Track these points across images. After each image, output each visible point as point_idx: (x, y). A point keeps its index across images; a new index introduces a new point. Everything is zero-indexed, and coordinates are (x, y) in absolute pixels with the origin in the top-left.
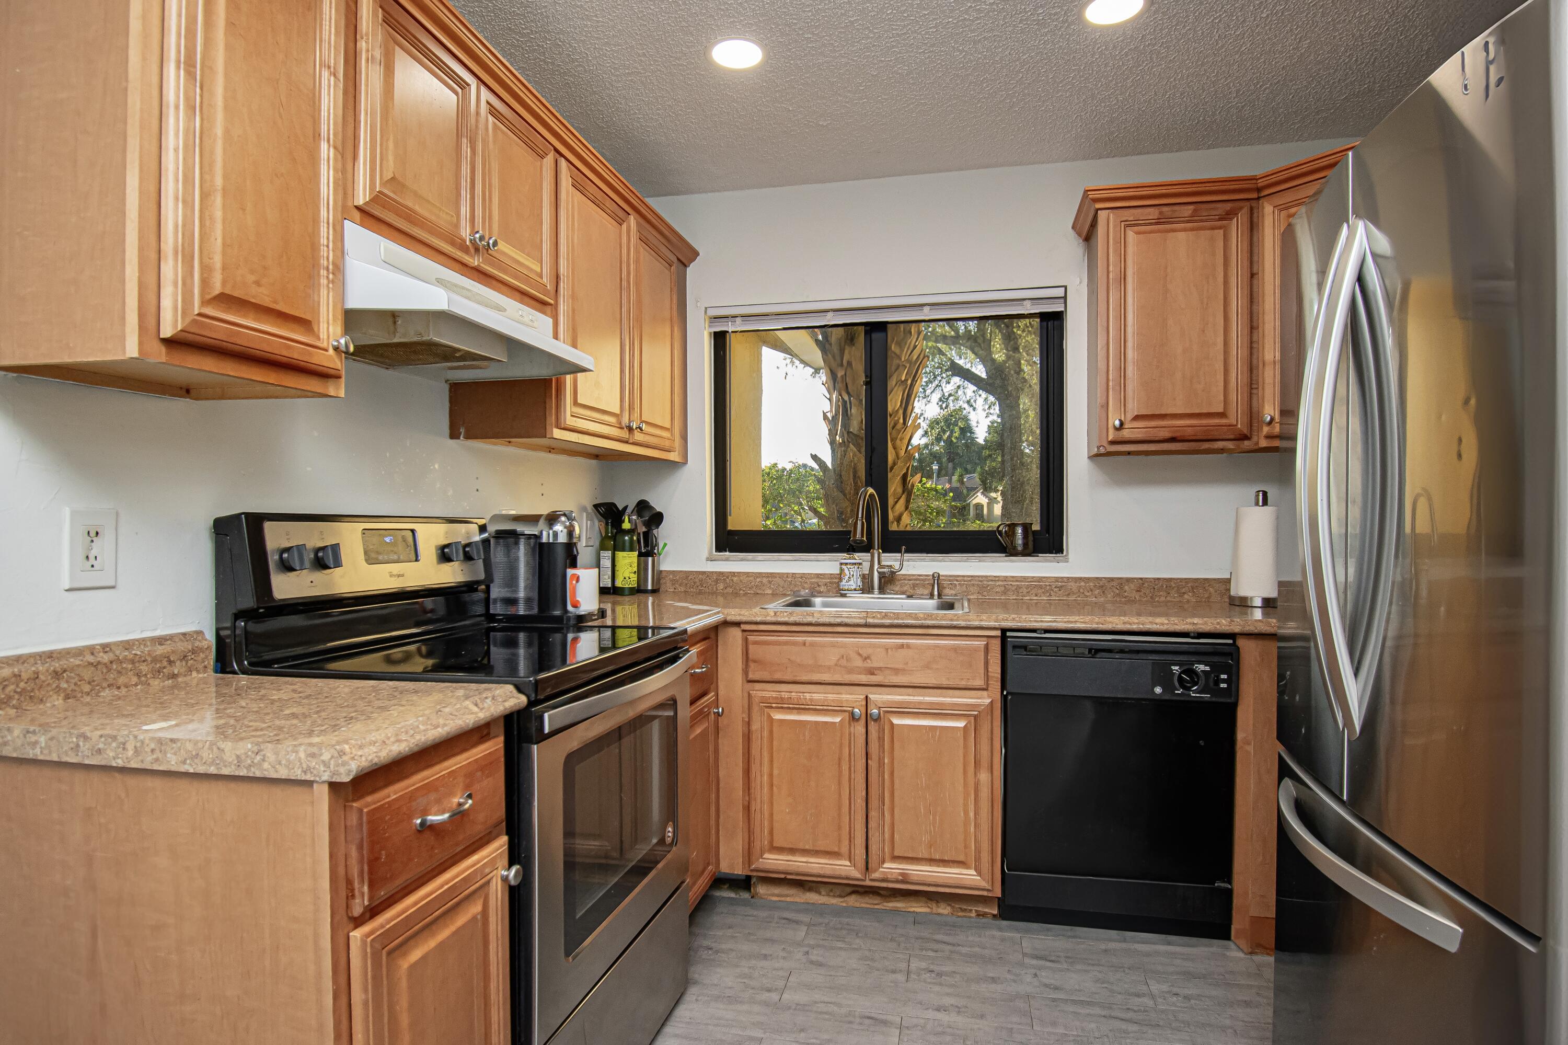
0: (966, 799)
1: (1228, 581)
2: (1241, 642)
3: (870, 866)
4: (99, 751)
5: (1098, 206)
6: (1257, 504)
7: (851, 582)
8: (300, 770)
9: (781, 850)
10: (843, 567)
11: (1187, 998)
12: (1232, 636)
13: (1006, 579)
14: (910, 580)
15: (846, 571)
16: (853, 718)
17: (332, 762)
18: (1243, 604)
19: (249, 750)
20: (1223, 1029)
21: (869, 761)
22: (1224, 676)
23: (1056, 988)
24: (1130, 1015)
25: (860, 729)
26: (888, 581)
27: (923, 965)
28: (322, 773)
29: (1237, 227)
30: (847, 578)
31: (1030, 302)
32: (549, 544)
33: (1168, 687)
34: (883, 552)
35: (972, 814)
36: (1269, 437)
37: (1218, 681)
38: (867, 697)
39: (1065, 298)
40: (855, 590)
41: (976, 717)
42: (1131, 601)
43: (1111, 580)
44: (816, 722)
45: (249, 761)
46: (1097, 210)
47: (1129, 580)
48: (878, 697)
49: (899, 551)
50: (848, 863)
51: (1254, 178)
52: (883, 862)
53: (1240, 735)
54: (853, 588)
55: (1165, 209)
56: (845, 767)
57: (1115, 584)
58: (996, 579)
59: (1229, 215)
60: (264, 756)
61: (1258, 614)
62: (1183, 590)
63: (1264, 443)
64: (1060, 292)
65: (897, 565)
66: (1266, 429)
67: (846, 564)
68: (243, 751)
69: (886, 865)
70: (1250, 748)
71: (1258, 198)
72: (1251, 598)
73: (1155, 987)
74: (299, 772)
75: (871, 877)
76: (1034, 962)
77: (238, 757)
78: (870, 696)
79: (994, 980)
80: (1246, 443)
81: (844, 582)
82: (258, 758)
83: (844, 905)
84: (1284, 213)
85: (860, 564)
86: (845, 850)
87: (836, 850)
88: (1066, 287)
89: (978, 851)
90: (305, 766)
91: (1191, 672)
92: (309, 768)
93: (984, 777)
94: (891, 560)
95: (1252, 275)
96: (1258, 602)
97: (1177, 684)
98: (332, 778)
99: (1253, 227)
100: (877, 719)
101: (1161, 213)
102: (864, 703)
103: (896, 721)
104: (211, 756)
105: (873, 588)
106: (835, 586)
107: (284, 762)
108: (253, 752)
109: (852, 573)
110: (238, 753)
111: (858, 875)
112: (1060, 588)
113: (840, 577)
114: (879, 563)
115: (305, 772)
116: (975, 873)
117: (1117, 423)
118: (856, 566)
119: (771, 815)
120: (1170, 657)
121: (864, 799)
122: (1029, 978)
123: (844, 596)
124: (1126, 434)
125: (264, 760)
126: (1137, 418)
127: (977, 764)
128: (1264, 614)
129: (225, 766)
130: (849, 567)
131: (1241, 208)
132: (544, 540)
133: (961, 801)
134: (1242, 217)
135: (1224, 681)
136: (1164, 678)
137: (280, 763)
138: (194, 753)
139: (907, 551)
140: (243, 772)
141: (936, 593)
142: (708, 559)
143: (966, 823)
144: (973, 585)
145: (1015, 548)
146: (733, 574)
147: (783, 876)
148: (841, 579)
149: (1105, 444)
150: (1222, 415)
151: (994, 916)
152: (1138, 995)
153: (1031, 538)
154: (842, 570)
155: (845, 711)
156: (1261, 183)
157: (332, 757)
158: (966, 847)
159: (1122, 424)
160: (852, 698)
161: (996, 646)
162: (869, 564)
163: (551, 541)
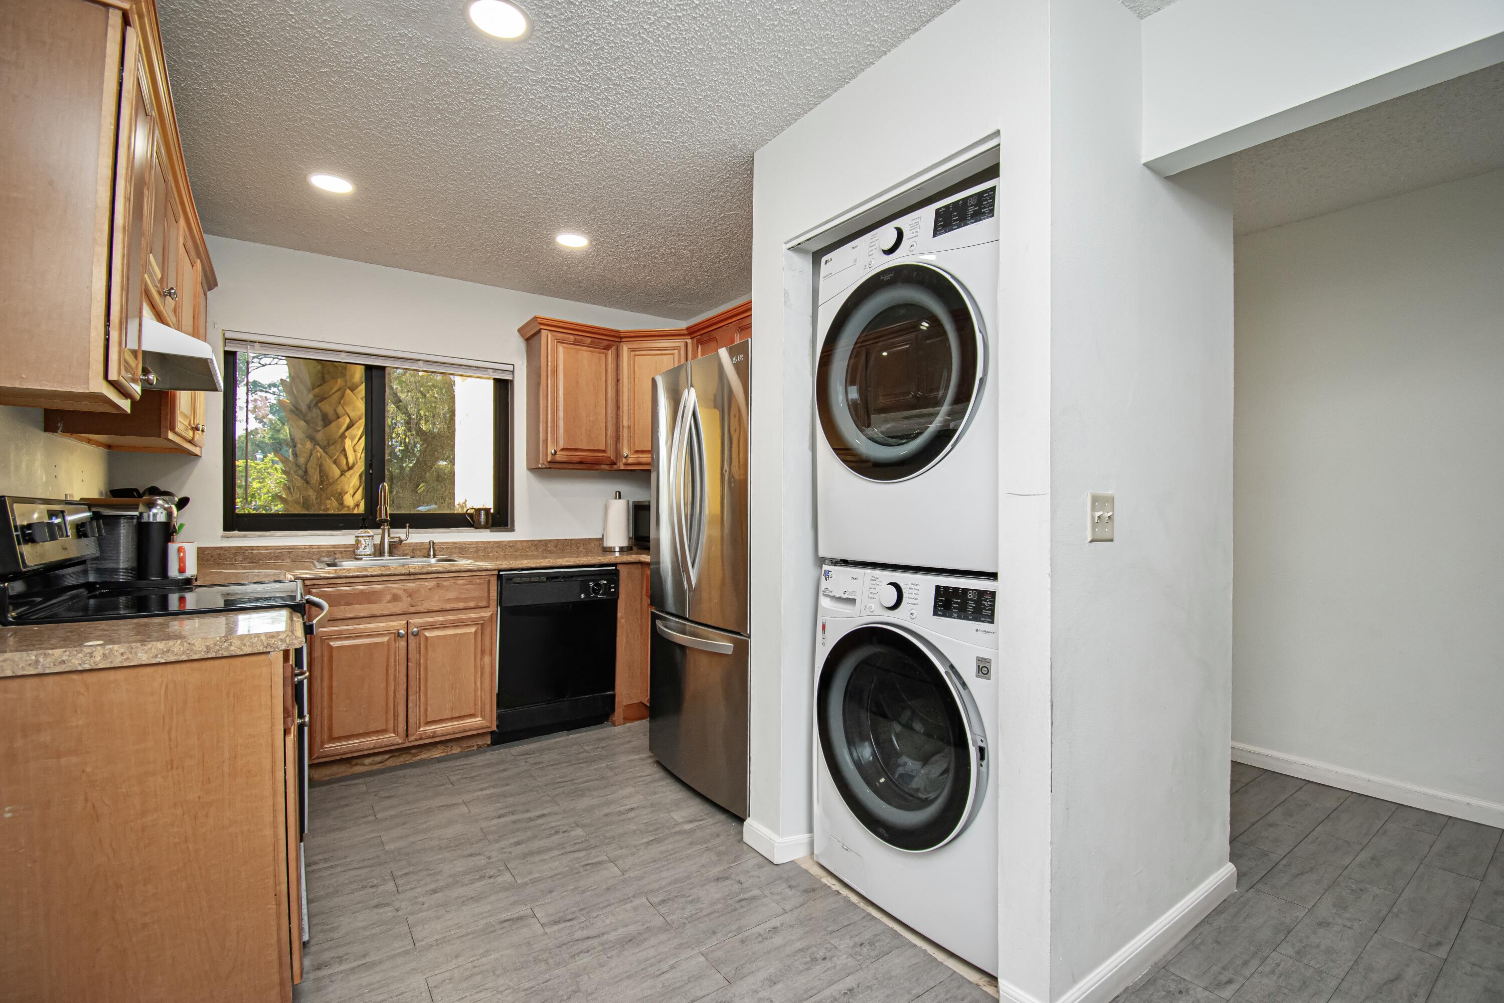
0: (475, 676)
1: (601, 539)
2: (619, 567)
3: (409, 732)
4: (64, 662)
5: (542, 327)
6: (616, 498)
7: (367, 549)
8: (262, 646)
9: (339, 739)
10: (360, 539)
11: (603, 748)
12: (615, 565)
13: (477, 543)
14: (410, 546)
15: (363, 542)
16: (399, 635)
17: (287, 638)
18: (610, 550)
19: (218, 641)
20: (623, 753)
21: (410, 664)
22: (613, 585)
23: (539, 763)
24: (581, 761)
25: (403, 643)
26: (395, 548)
27: (459, 777)
28: (279, 646)
29: (611, 353)
30: (363, 546)
31: (492, 370)
32: (149, 523)
33: (587, 595)
34: (392, 528)
35: (479, 684)
36: (626, 464)
37: (610, 588)
38: (407, 622)
39: (513, 372)
40: (370, 555)
41: (482, 625)
42: (551, 552)
43: (541, 541)
44: (369, 644)
45: (217, 648)
46: (541, 329)
47: (550, 541)
48: (415, 621)
49: (404, 527)
50: (393, 735)
51: (618, 332)
52: (419, 728)
53: (619, 615)
54: (368, 553)
55: (578, 337)
56: (391, 671)
57: (543, 543)
58: (471, 543)
59: (607, 348)
60: (231, 643)
61: (617, 554)
62: (579, 545)
63: (622, 467)
64: (510, 368)
65: (403, 537)
66: (624, 460)
67: (363, 536)
68: (212, 642)
69: (421, 729)
70: (623, 621)
71: (620, 342)
72: (614, 547)
73: (587, 748)
74: (261, 648)
75: (410, 740)
76: (522, 757)
77: (207, 646)
78: (410, 621)
79: (504, 770)
80: (615, 466)
81: (361, 550)
82: (226, 644)
83: (384, 767)
84: (632, 353)
85: (373, 536)
86: (391, 726)
87: (384, 728)
88: (513, 365)
89: (483, 704)
90: (266, 644)
91: (598, 585)
92: (269, 645)
93: (487, 659)
94: (400, 533)
95: (618, 381)
96: (617, 549)
97: (591, 592)
98: (288, 647)
99: (618, 355)
100: (416, 635)
101: (575, 339)
102: (406, 626)
103: (428, 634)
104: (182, 649)
105: (384, 553)
106: (352, 553)
107: (248, 644)
108: (221, 642)
109: (367, 543)
110: (208, 644)
111: (401, 741)
112: (511, 547)
113: (357, 545)
114: (389, 536)
115: (266, 647)
116: (481, 719)
117: (553, 452)
118: (371, 538)
119: (330, 717)
120: (587, 578)
121: (405, 689)
122: (523, 764)
123: (361, 559)
124: (558, 458)
125: (231, 645)
126: (563, 449)
127: (483, 652)
128: (620, 554)
129: (195, 654)
130: (365, 538)
131: (613, 345)
132: (145, 520)
133: (473, 678)
134: (613, 349)
135: (613, 588)
136: (585, 588)
137: (245, 645)
138: (165, 650)
139: (410, 527)
140: (213, 655)
141: (432, 553)
142: (223, 537)
143: (476, 690)
144: (456, 547)
145: (480, 522)
146: (252, 548)
147: (339, 757)
148: (358, 548)
149: (546, 463)
150: (604, 451)
151: (488, 745)
152: (580, 753)
153: (490, 517)
154: (358, 542)
155: (393, 633)
156: (622, 335)
157: (287, 636)
158: (475, 705)
159: (555, 452)
160: (398, 625)
161: (494, 581)
162: (380, 536)
163: (151, 520)
